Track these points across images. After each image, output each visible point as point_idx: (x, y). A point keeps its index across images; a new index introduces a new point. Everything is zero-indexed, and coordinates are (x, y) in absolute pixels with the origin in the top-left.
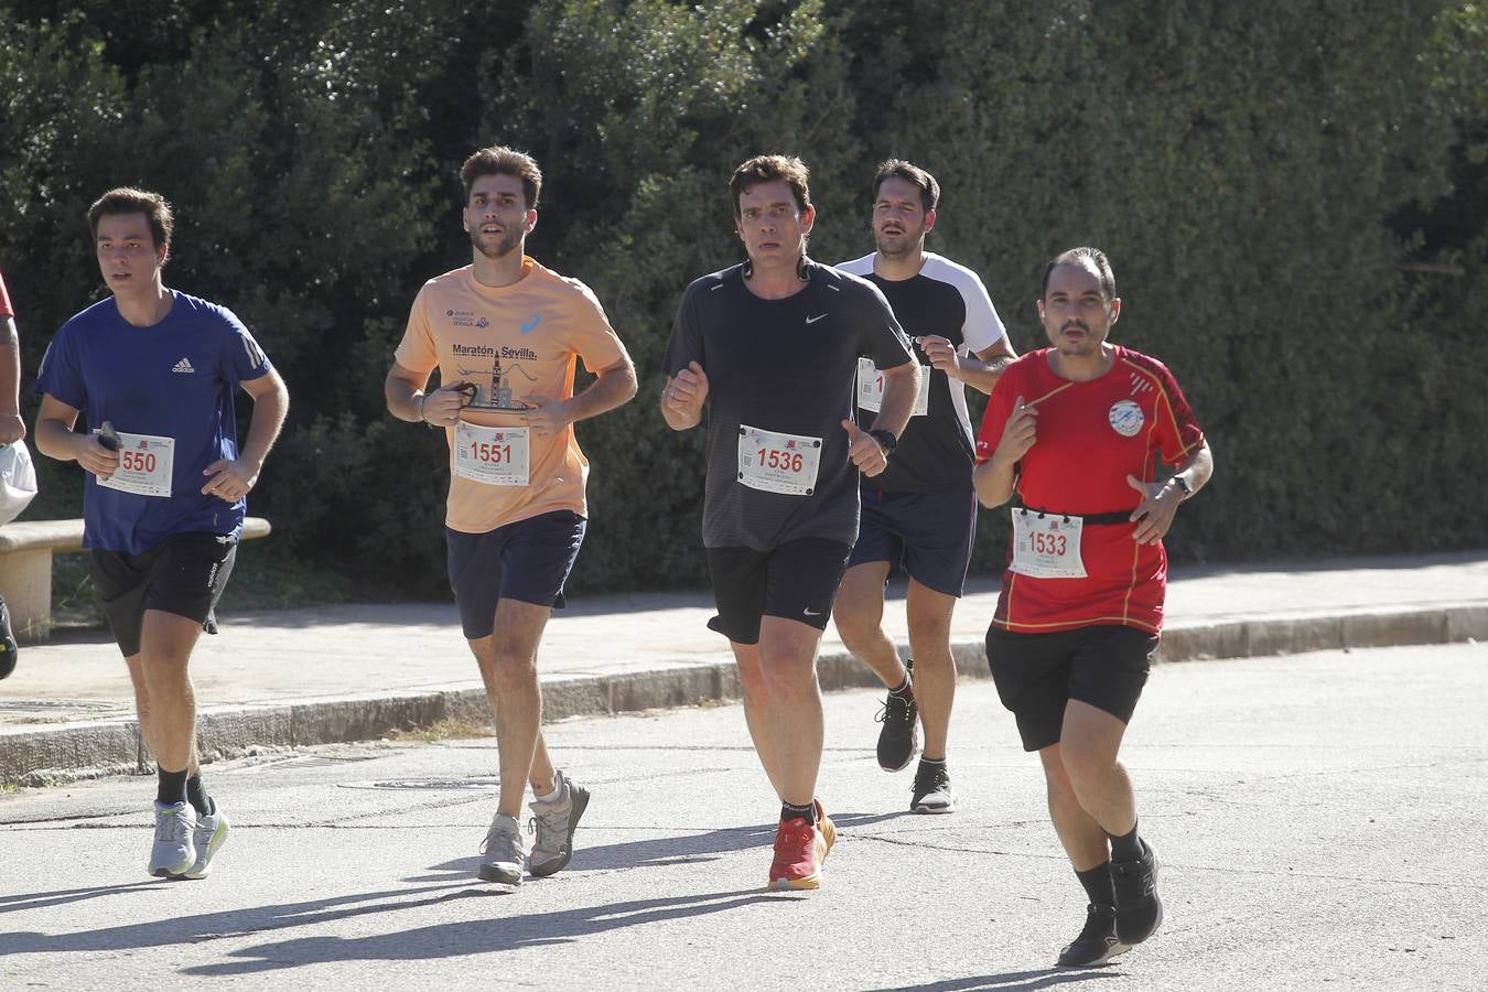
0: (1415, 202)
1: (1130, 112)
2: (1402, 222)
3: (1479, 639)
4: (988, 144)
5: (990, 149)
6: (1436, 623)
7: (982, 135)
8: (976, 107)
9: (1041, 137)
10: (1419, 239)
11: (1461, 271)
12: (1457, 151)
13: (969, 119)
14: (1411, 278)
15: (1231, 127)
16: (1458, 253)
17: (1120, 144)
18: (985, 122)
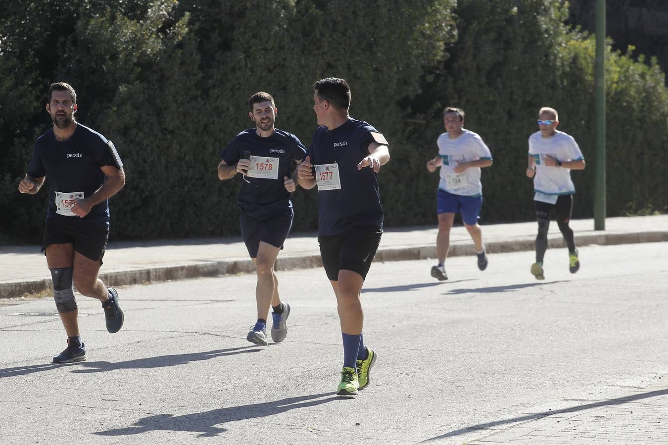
0: (407, 97)
1: (303, 62)
2: (403, 103)
3: (431, 258)
4: (250, 73)
5: (251, 76)
6: (416, 252)
7: (248, 70)
8: (246, 59)
9: (270, 71)
10: (409, 110)
11: (424, 122)
12: (423, 78)
13: (243, 64)
14: (406, 124)
15: (340, 68)
16: (423, 115)
17: (299, 74)
18: (249, 65)
